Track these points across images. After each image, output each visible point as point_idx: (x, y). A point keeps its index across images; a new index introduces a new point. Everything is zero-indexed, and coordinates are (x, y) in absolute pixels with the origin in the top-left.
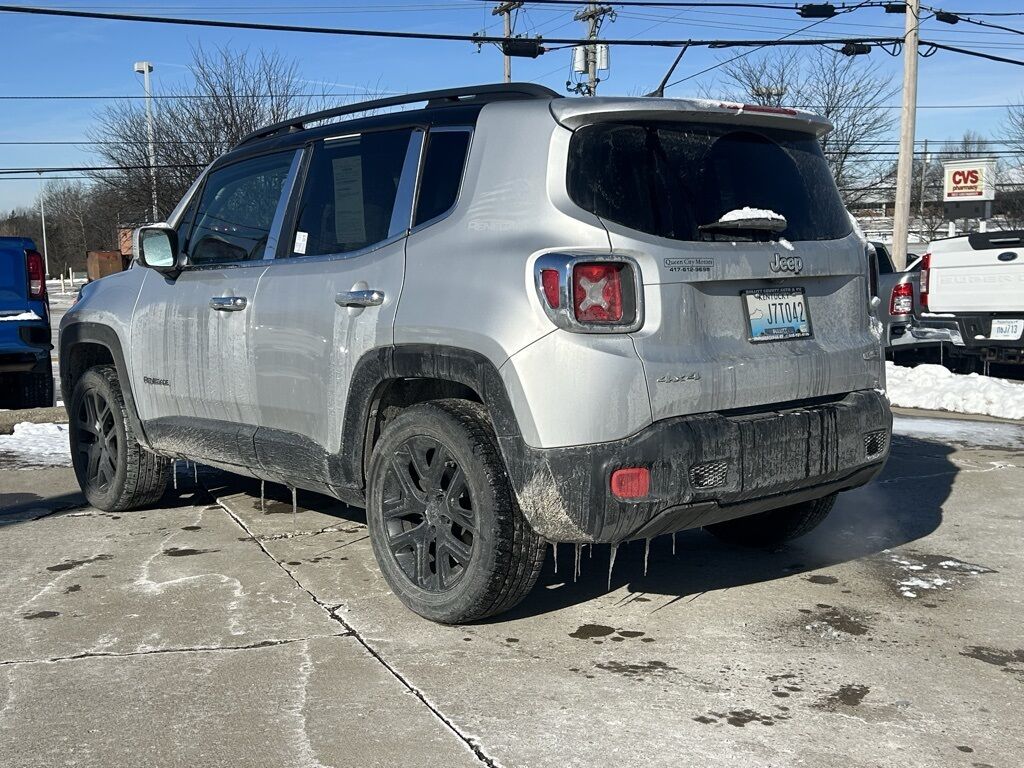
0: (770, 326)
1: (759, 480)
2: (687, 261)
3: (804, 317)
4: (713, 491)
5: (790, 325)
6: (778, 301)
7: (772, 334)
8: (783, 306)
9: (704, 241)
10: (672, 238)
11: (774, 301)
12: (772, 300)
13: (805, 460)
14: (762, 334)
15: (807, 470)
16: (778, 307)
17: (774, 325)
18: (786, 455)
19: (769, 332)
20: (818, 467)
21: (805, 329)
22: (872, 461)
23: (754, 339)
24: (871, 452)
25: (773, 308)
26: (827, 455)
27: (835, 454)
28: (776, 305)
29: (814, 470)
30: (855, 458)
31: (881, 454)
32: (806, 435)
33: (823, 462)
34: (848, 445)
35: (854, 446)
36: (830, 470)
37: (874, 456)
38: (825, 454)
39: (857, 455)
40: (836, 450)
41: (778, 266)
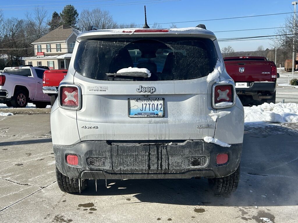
0: (141, 112)
1: (122, 167)
2: (96, 88)
3: (162, 109)
4: (98, 168)
5: (153, 112)
6: (148, 103)
7: (141, 115)
8: (151, 105)
9: (109, 80)
10: (96, 79)
11: (146, 103)
12: (145, 102)
13: (147, 163)
14: (135, 115)
15: (149, 166)
16: (148, 106)
17: (144, 111)
18: (136, 160)
20: (156, 166)
21: (161, 114)
22: (196, 168)
23: (130, 116)
24: (194, 165)
25: (144, 106)
26: (161, 163)
27: (167, 163)
28: (146, 104)
29: (154, 167)
30: (181, 166)
31: (202, 166)
32: (147, 154)
33: (159, 165)
34: (175, 160)
35: (180, 161)
36: (164, 168)
37: (196, 167)
38: (160, 162)
39: (182, 165)
40: (167, 161)
41: (140, 90)
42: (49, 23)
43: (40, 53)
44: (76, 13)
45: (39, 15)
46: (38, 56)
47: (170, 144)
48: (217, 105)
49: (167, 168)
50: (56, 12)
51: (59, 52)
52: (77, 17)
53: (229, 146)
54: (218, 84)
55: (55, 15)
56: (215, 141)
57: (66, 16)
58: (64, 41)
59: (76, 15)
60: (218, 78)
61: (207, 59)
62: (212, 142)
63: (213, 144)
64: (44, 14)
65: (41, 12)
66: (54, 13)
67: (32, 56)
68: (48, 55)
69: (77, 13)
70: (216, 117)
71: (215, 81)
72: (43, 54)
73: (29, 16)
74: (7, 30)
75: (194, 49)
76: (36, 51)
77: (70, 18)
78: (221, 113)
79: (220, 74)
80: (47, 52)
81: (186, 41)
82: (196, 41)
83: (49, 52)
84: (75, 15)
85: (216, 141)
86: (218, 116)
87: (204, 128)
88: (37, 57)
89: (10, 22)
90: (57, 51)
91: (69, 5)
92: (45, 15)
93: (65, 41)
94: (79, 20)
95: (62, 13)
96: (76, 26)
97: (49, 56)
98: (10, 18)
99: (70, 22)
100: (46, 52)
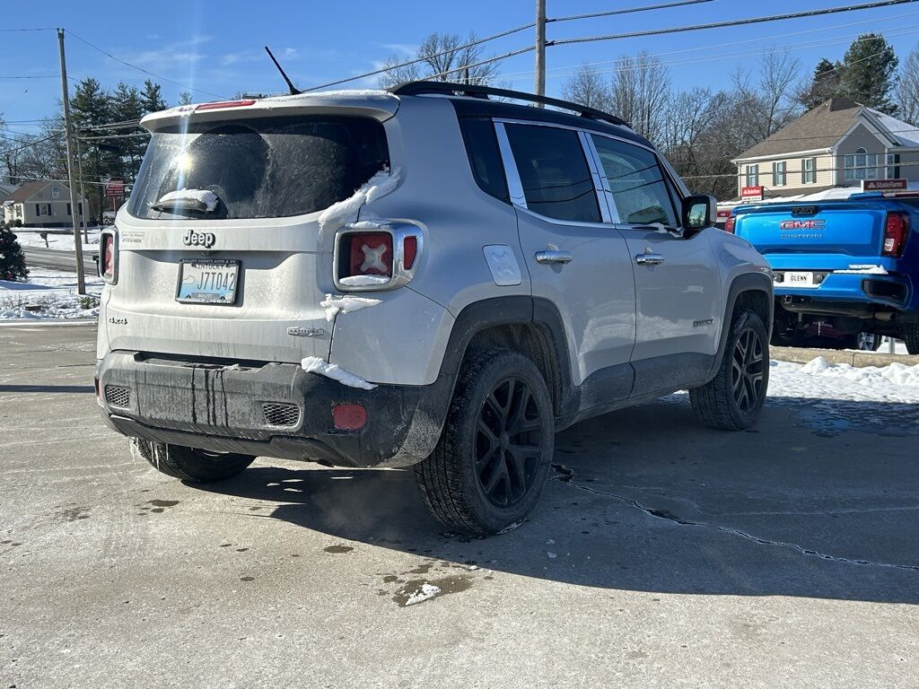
0: (198, 291)
1: (153, 412)
2: (130, 235)
3: (234, 287)
4: (121, 409)
5: (218, 292)
6: (211, 271)
7: (197, 298)
8: (216, 276)
11: (208, 271)
12: (207, 269)
13: (191, 408)
14: (188, 297)
15: (194, 416)
16: (211, 276)
17: (202, 290)
19: (195, 295)
20: (205, 416)
21: (229, 297)
22: (279, 431)
23: (178, 299)
24: (274, 422)
25: (205, 276)
26: (214, 409)
27: (224, 412)
28: (209, 273)
29: (202, 419)
30: (249, 422)
31: (290, 428)
32: (190, 386)
33: (211, 415)
34: (239, 406)
35: (246, 410)
36: (219, 423)
37: (278, 427)
38: (211, 407)
39: (251, 419)
40: (224, 407)
41: (188, 241)
42: (803, 95)
43: (753, 189)
44: (889, 58)
45: (775, 76)
46: (743, 198)
47: (232, 367)
48: (342, 280)
49: (224, 423)
50: (826, 61)
51: (810, 184)
52: (891, 69)
53: (370, 387)
54: (348, 228)
55: (825, 68)
56: (327, 370)
57: (855, 71)
58: (827, 150)
59: (889, 65)
60: (354, 214)
61: (341, 169)
62: (317, 372)
63: (320, 375)
64: (789, 68)
65: (780, 65)
66: (822, 64)
67: (728, 200)
68: (774, 195)
69: (895, 57)
70: (334, 310)
71: (341, 222)
72: (758, 191)
73: (742, 80)
74: (676, 126)
75: (314, 142)
76: (742, 182)
77: (868, 76)
78: (348, 302)
79: (364, 203)
80: (775, 184)
81: (302, 124)
82: (324, 123)
83: (780, 187)
84: (885, 64)
85: (331, 370)
86: (341, 309)
87: (303, 336)
88: (740, 202)
89: (687, 101)
90: (804, 182)
91: (869, 35)
92: (794, 71)
93: (829, 149)
94: (898, 79)
95: (843, 63)
96: (887, 101)
97: (778, 196)
98: (689, 92)
99: (867, 87)
100: (769, 187)
